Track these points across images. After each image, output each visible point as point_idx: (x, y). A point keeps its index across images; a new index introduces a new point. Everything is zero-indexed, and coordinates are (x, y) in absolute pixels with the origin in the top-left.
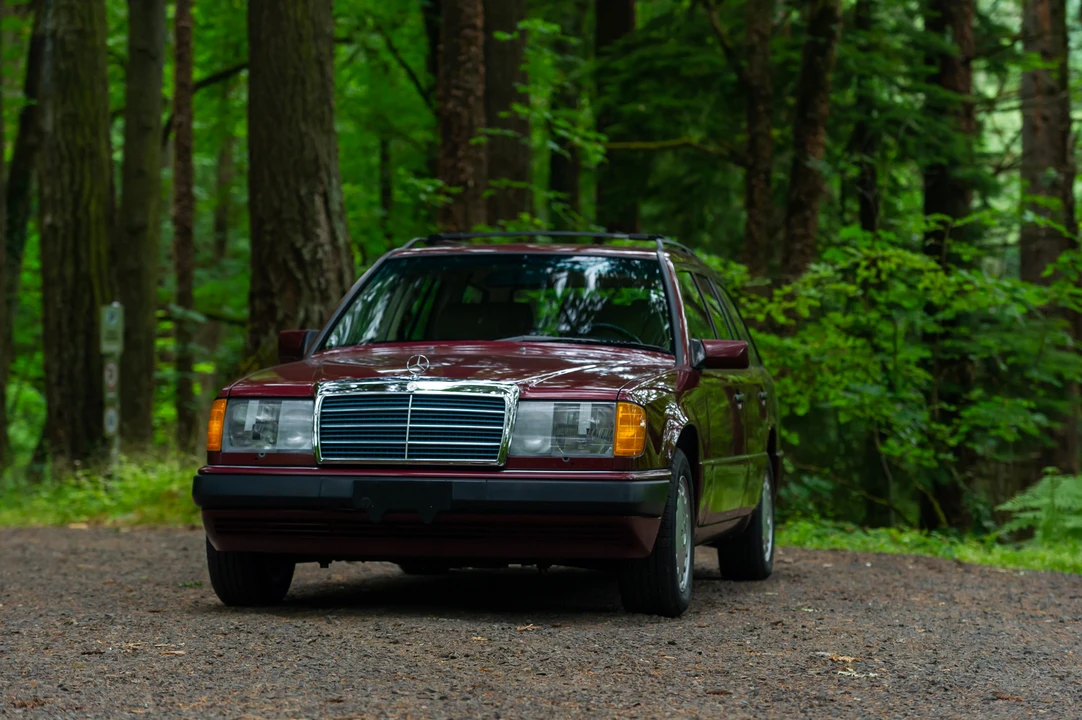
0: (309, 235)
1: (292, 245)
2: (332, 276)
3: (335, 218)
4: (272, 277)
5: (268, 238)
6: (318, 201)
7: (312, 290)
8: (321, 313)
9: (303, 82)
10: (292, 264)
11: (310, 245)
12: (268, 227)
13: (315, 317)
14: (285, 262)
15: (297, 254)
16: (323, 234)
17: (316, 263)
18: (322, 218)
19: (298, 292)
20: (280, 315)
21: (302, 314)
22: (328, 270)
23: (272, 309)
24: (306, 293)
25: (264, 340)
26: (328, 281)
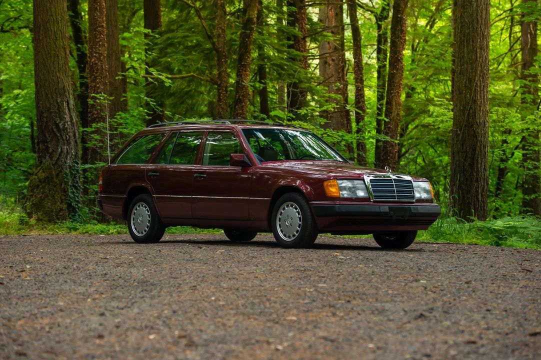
0: (62, 118)
1: (55, 122)
2: (71, 134)
3: (72, 111)
4: (47, 136)
5: (45, 119)
6: (65, 104)
7: (63, 140)
8: (67, 149)
9: (58, 56)
10: (55, 130)
11: (62, 122)
12: (45, 115)
13: (65, 151)
14: (52, 128)
15: (57, 125)
16: (67, 118)
17: (65, 129)
18: (67, 111)
19: (58, 141)
20: (51, 150)
21: (59, 150)
22: (70, 132)
23: (47, 148)
24: (61, 141)
25: (44, 161)
26: (69, 136)
